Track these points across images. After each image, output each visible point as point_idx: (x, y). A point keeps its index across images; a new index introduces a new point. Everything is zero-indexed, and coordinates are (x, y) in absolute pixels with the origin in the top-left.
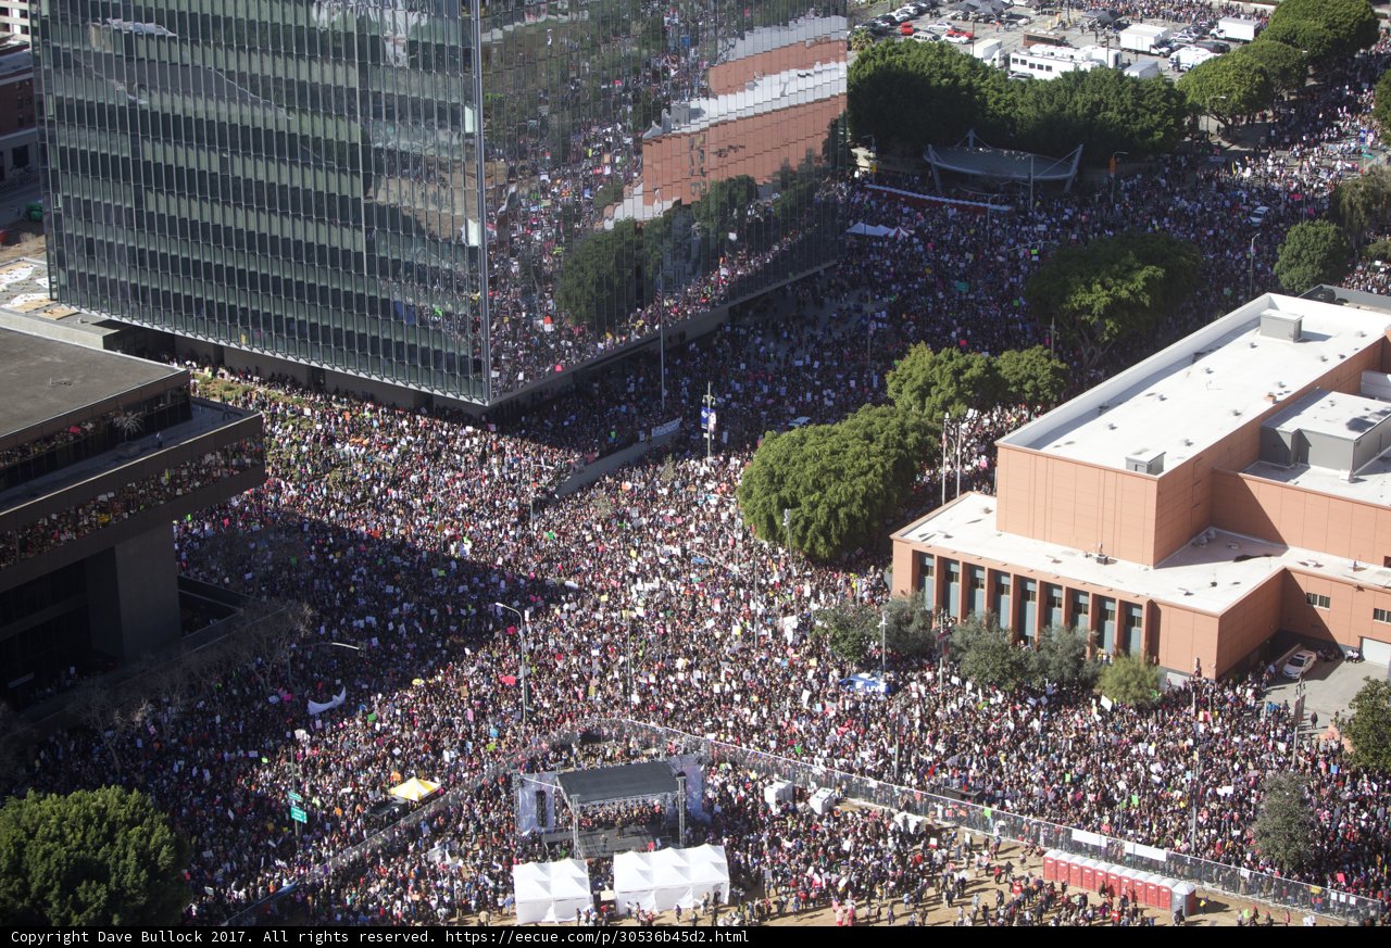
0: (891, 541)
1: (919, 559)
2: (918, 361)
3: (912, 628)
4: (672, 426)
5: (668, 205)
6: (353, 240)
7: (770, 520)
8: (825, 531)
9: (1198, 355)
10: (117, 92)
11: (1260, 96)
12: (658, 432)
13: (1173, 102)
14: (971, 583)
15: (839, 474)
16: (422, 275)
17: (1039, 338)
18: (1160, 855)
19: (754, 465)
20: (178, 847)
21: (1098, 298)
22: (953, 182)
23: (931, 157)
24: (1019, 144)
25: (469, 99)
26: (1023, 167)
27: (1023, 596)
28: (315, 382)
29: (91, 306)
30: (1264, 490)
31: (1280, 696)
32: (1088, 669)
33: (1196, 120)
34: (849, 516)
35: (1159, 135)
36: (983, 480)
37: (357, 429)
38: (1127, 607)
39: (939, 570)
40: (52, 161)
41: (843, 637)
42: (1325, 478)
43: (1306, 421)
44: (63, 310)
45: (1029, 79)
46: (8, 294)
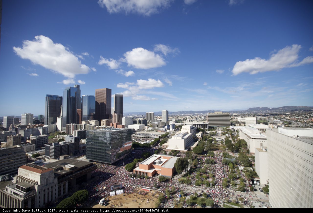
0: (133, 170)
1: (135, 171)
2: (135, 159)
3: (135, 175)
5: (122, 151)
6: (104, 154)
7: (127, 169)
8: (130, 170)
9: (150, 158)
10: (91, 146)
11: (154, 144)
12: (121, 164)
13: (149, 144)
14: (138, 172)
15: (131, 166)
16: (108, 156)
17: (142, 158)
18: (148, 188)
19: (126, 166)
20: (88, 193)
21: (145, 155)
22: (138, 149)
23: (137, 148)
24: (141, 147)
25: (111, 146)
26: (141, 148)
27: (141, 172)
28: (101, 163)
30: (154, 165)
31: (155, 178)
32: (144, 176)
34: (131, 168)
35: (149, 146)
36: (139, 166)
38: (146, 173)
39: (136, 171)
40: (86, 150)
41: (131, 176)
42: (157, 164)
43: (156, 161)
44: (87, 159)
45: (142, 144)
46: (83, 159)
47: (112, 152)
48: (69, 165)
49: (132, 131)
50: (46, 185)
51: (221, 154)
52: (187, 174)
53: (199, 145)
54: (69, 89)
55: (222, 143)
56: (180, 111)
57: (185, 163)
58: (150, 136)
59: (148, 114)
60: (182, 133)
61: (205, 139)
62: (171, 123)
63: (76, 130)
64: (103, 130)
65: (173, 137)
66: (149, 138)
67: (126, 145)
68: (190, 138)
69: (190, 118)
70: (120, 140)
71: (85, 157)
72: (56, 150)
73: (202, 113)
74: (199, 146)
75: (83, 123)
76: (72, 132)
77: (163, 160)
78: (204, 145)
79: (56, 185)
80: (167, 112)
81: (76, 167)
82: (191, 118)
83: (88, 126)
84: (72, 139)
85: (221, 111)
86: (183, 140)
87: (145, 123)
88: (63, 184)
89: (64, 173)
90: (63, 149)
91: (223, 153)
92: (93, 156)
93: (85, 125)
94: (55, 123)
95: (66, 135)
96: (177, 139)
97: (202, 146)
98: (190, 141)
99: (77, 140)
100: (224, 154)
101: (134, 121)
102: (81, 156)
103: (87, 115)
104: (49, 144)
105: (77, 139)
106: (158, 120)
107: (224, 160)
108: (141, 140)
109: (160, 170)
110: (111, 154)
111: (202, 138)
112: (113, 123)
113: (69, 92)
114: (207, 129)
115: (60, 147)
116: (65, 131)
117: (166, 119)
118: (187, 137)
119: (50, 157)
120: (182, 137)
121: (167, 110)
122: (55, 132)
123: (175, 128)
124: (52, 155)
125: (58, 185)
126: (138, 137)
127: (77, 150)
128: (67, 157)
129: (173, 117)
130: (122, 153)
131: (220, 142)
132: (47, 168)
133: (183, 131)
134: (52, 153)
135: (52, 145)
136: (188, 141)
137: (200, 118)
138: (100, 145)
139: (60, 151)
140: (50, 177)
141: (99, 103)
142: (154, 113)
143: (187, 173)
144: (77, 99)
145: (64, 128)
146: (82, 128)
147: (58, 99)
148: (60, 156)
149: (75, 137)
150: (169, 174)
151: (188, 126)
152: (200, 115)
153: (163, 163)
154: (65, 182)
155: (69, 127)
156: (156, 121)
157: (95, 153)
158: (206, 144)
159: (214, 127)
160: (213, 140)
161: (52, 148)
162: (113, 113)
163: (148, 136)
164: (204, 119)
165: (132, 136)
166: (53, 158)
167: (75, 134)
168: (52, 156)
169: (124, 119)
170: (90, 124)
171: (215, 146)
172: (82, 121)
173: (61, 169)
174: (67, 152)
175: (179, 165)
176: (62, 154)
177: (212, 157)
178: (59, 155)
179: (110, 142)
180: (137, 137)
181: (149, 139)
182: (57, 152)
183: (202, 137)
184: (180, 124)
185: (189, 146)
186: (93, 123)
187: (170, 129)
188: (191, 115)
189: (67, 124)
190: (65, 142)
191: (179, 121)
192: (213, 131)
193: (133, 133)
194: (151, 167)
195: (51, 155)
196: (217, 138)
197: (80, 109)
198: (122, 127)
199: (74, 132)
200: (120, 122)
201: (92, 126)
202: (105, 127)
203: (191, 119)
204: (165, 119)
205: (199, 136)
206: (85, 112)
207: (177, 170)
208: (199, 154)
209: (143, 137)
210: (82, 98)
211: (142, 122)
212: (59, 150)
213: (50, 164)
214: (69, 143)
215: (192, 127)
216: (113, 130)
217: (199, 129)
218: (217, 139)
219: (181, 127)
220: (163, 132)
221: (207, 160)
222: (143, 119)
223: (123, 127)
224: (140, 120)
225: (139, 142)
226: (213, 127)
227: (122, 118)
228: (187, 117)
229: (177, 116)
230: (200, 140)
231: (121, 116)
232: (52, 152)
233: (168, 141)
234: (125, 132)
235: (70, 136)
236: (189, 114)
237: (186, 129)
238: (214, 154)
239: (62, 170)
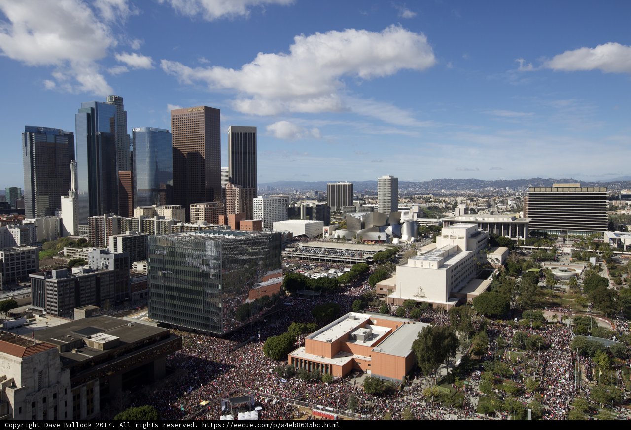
0: (288, 356)
1: (293, 358)
2: (293, 325)
3: (291, 370)
4: (254, 337)
5: (255, 300)
6: (201, 307)
7: (268, 353)
8: (277, 354)
9: (339, 323)
10: (161, 283)
11: (350, 280)
12: (251, 338)
13: (336, 281)
14: (301, 362)
15: (280, 344)
16: (214, 313)
17: (314, 321)
18: (332, 409)
19: (266, 343)
22: (302, 296)
23: (298, 292)
24: (312, 289)
25: (220, 283)
26: (313, 293)
27: (310, 364)
28: (193, 331)
29: (155, 319)
30: (349, 345)
31: (352, 381)
32: (320, 377)
33: (340, 285)
34: (282, 352)
35: (334, 287)
36: (303, 345)
37: (201, 339)
38: (327, 365)
39: (296, 360)
40: (150, 294)
41: (280, 373)
42: (359, 342)
43: (356, 333)
44: (150, 320)
45: (314, 279)
46: (141, 317)
47: (225, 302)
48: (100, 334)
49: (284, 240)
50: (39, 390)
51: (569, 322)
52: (453, 375)
53: (495, 289)
54: (92, 109)
55: (571, 287)
56: (435, 179)
57: (446, 341)
58: (337, 257)
59: (334, 190)
60: (439, 250)
61: (514, 271)
62: (407, 219)
63: (120, 234)
64: (198, 235)
65: (411, 262)
66: (334, 261)
67: (267, 280)
68: (464, 265)
69: (469, 202)
70: (247, 266)
71: (147, 312)
72: (62, 292)
73: (511, 187)
74: (493, 293)
75: (138, 213)
76: (108, 240)
77: (379, 330)
78: (510, 291)
79: (66, 390)
80: (394, 182)
81: (120, 340)
82: (472, 203)
83: (154, 221)
84: (108, 259)
85: (576, 182)
86: (443, 272)
87: (323, 214)
88: (85, 388)
89: (87, 356)
90: (82, 288)
91: (576, 320)
92: (170, 312)
93: (143, 218)
94: (56, 212)
95: (90, 249)
96: (424, 267)
97: (505, 293)
98: (464, 276)
99: (123, 262)
100: (579, 321)
101: (289, 209)
102: (136, 310)
103: (149, 190)
104: (43, 275)
105: (121, 259)
106: (363, 206)
107: (576, 341)
108: (310, 269)
109: (368, 358)
110: (220, 306)
111: (506, 267)
112: (228, 216)
113: (91, 118)
114: (524, 239)
115: (73, 282)
116: (85, 235)
117: (389, 204)
118: (456, 262)
119: (45, 311)
120: (439, 262)
121: (395, 177)
122: (58, 239)
123: (419, 234)
124: (52, 306)
125: (71, 391)
126: (301, 258)
127: (124, 292)
128: (95, 310)
129: (411, 198)
130: (253, 303)
131: (568, 281)
132: (39, 342)
133: (443, 243)
134: (52, 300)
135: (51, 277)
136: (457, 276)
137: (502, 202)
138: (189, 278)
139: (73, 294)
140: (48, 366)
141: (185, 153)
142: (352, 185)
143: (451, 373)
144: (116, 140)
145: (82, 228)
146: (136, 228)
147: (60, 140)
148: (75, 310)
149: (116, 255)
150: (396, 374)
151: (460, 228)
152: (502, 192)
153: (378, 338)
154: (91, 381)
155: (97, 226)
156: (357, 209)
157: (174, 302)
158: (518, 286)
159: (549, 233)
160: (542, 276)
161: (51, 284)
162: (225, 184)
163: (332, 257)
164: (515, 207)
165: (284, 254)
166: (57, 313)
167: (115, 245)
168: (52, 308)
169: (259, 202)
170: (159, 218)
171: (547, 294)
172: (136, 208)
173: (81, 345)
174: (94, 297)
175: (428, 347)
176: (82, 304)
177: (538, 327)
178: (71, 306)
179: (220, 271)
180: (298, 258)
181: (335, 264)
182: (65, 295)
183: (505, 262)
184: (434, 221)
185: (463, 292)
186: (167, 213)
187: (403, 236)
188: (472, 192)
189: (91, 215)
190: (86, 267)
191: (431, 212)
192: (542, 247)
193: (289, 247)
194: (340, 347)
195: (48, 305)
196: (555, 270)
197: (126, 170)
198: (253, 226)
199: (111, 239)
200: (247, 211)
201: (165, 222)
202: (202, 225)
203: (472, 206)
204: (386, 205)
205: (497, 259)
206: (143, 182)
207: (419, 362)
208: (493, 317)
209: (318, 259)
210: (131, 136)
211: (314, 212)
212: (71, 290)
213: (47, 332)
214: (100, 272)
215: (473, 232)
216: (227, 236)
217: (498, 237)
218: (556, 273)
219: (436, 230)
220: (379, 244)
221: (520, 338)
222: (317, 203)
223: (257, 225)
224: (308, 205)
225: (306, 275)
226: (545, 234)
227: (254, 199)
228: (459, 199)
229: (425, 196)
230: (497, 274)
231: (250, 194)
232: (52, 296)
233: (394, 273)
234: (263, 242)
235: (102, 252)
236: (464, 189)
237: (452, 237)
238: (544, 319)
239: (80, 350)
